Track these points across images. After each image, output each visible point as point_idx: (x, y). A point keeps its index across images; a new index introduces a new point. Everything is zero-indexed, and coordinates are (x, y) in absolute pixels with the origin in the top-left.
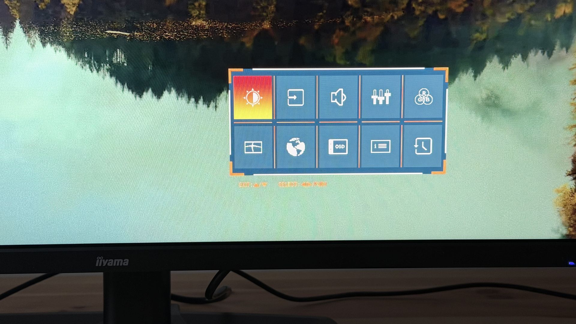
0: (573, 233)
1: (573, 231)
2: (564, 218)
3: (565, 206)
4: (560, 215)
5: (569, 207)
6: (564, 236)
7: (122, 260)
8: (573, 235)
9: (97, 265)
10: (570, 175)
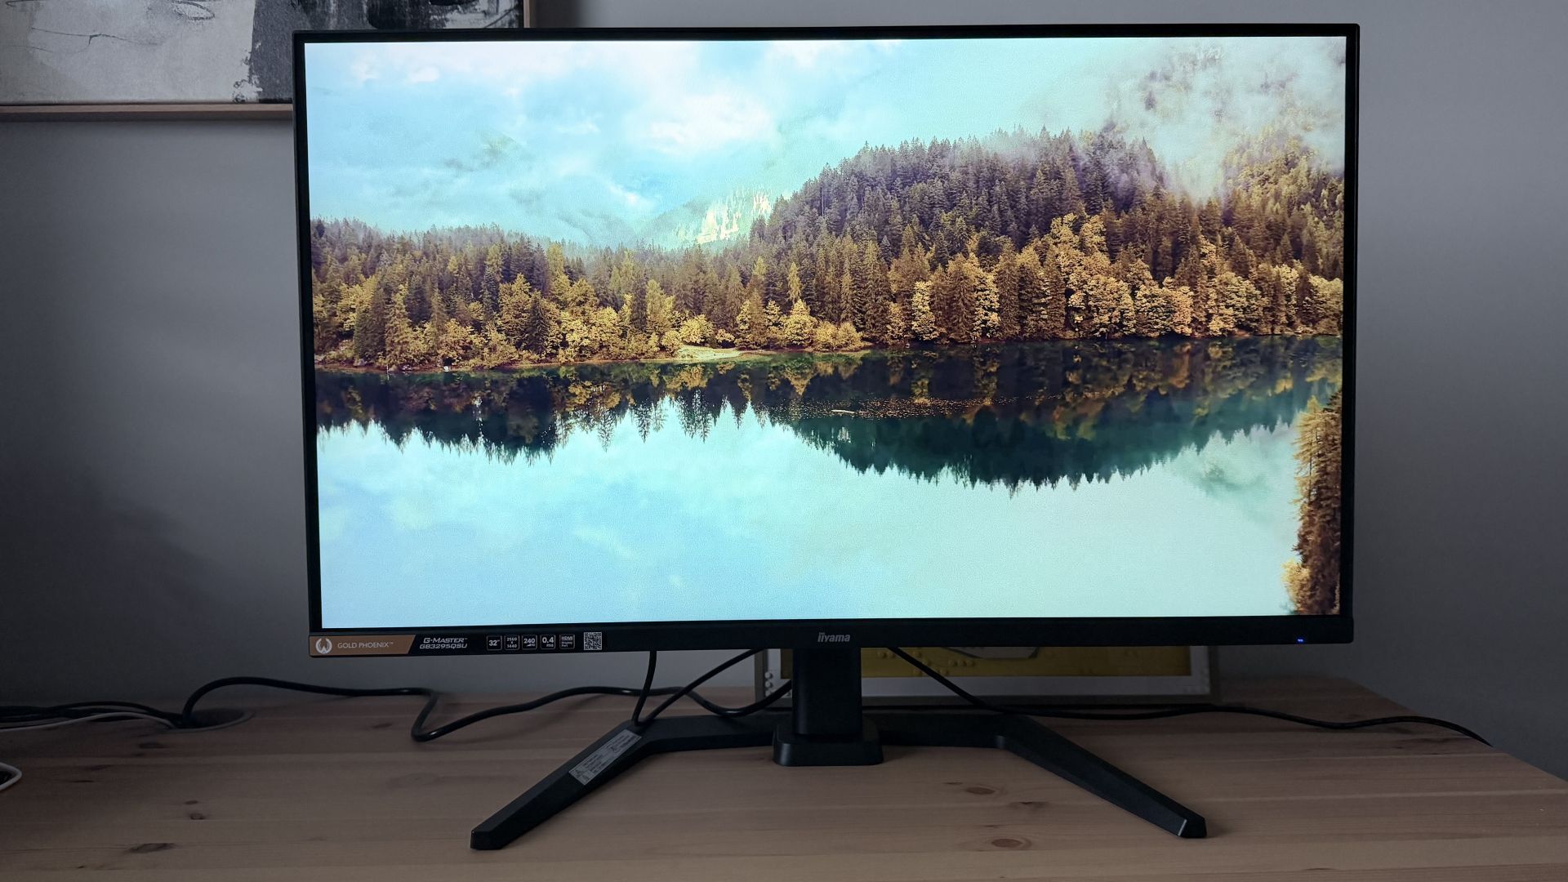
0: (1301, 609)
1: (1302, 607)
2: (1292, 594)
3: (1292, 581)
4: (1288, 591)
5: (1297, 582)
6: (1292, 612)
7: (843, 636)
8: (1300, 611)
9: (819, 641)
10: (1296, 550)
